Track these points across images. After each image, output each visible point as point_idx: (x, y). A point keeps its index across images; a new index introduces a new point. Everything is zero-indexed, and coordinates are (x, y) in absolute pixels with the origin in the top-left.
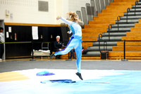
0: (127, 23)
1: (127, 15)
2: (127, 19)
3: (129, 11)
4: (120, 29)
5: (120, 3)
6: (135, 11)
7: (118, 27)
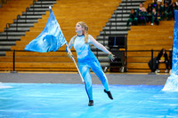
0: (17, 31)
1: (17, 23)
2: (17, 27)
3: (19, 18)
4: (9, 38)
5: (10, 9)
6: (26, 19)
7: (7, 35)
